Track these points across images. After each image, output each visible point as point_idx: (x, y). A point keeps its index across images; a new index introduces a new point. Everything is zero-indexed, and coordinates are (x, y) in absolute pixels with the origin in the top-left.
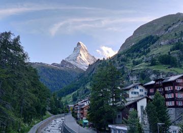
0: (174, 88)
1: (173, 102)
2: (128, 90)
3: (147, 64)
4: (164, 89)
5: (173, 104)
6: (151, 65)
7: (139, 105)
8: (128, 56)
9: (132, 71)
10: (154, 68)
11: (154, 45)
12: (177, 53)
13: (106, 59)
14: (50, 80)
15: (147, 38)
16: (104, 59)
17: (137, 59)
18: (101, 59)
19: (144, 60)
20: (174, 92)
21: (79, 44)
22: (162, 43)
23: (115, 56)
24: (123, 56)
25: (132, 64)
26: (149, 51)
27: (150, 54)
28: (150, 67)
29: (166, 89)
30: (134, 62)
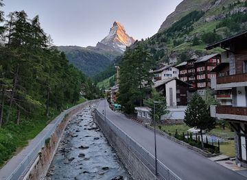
0: (206, 68)
1: (205, 83)
2: (161, 72)
3: (189, 44)
4: (196, 70)
5: (205, 86)
6: (193, 45)
7: (168, 87)
8: (169, 35)
9: (172, 52)
10: (196, 48)
11: (199, 22)
12: (224, 30)
13: (145, 40)
14: (86, 64)
15: (191, 14)
16: (142, 40)
17: (178, 39)
18: (140, 40)
19: (186, 40)
20: (206, 72)
21: (115, 24)
22: (207, 19)
23: (154, 36)
24: (163, 36)
25: (173, 44)
26: (192, 29)
27: (193, 32)
28: (192, 48)
29: (199, 70)
30: (175, 42)
